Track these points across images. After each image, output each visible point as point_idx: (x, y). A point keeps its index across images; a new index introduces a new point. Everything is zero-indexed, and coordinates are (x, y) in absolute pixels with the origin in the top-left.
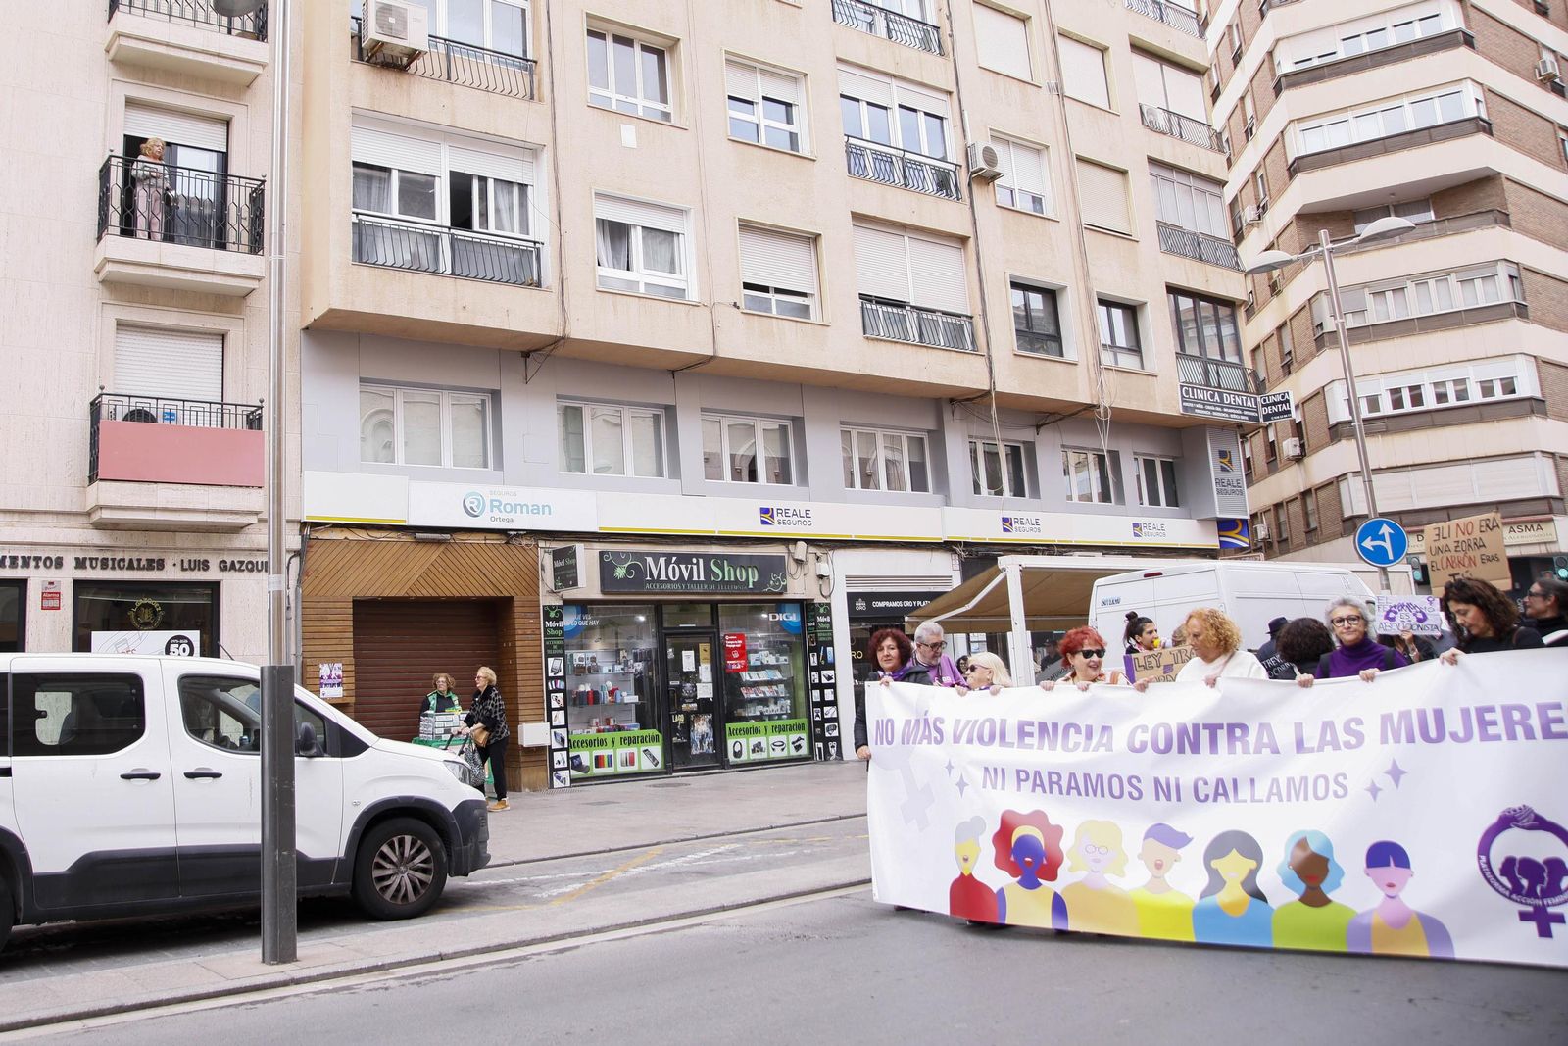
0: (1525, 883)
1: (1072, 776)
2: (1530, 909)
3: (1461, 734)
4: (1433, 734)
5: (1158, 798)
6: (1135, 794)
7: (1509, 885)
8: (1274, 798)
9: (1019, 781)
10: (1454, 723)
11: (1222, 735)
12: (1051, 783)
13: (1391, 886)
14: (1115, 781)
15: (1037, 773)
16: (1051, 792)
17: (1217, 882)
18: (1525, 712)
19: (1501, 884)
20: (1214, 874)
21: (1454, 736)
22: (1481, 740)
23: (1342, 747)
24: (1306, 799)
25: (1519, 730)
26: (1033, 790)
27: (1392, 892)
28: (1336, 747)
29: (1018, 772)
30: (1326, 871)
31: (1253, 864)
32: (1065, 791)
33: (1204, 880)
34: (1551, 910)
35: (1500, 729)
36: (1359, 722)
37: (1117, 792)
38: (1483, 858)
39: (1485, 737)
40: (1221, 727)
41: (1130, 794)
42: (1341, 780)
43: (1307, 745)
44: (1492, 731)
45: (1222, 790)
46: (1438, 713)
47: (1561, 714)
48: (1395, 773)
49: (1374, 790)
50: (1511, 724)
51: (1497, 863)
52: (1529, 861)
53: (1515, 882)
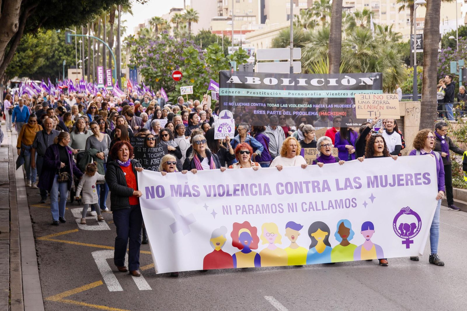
0: (405, 231)
1: (257, 206)
2: (405, 240)
3: (392, 184)
4: (384, 184)
5: (289, 212)
6: (281, 211)
7: (400, 233)
8: (331, 208)
9: (237, 210)
10: (390, 180)
11: (310, 185)
12: (249, 210)
13: (368, 236)
14: (274, 206)
16: (250, 213)
18: (411, 175)
19: (398, 233)
20: (313, 238)
21: (390, 184)
22: (398, 186)
23: (354, 188)
24: (342, 208)
25: (409, 182)
26: (242, 214)
27: (368, 238)
28: (352, 188)
29: (237, 206)
30: (349, 233)
31: (327, 234)
32: (255, 212)
33: (309, 242)
34: (410, 239)
35: (404, 182)
36: (359, 179)
37: (274, 211)
38: (395, 224)
39: (399, 185)
40: (310, 182)
41: (279, 211)
42: (354, 200)
43: (340, 187)
44: (401, 182)
45: (312, 207)
46: (386, 177)
47: (421, 177)
48: (372, 198)
49: (365, 204)
50: (407, 180)
51: (398, 226)
52: (406, 225)
53: (402, 231)
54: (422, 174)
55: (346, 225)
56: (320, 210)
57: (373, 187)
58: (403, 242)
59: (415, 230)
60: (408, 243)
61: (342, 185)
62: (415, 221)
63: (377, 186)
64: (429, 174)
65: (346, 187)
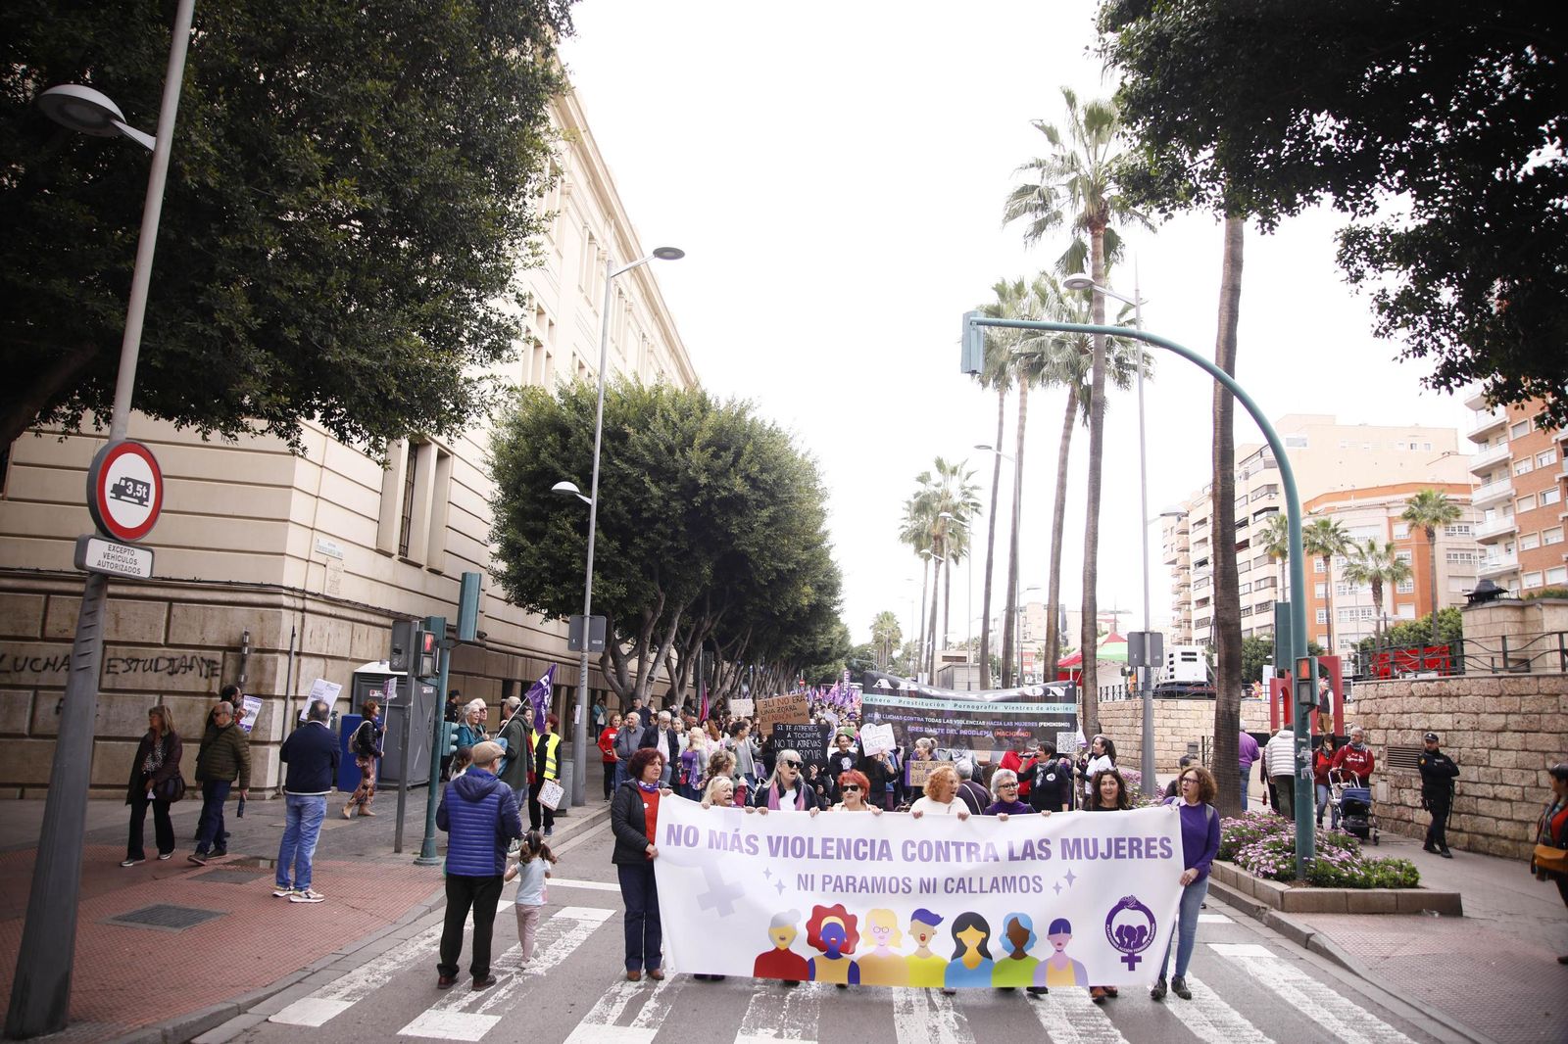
0: (1126, 939)
1: (863, 879)
2: (1127, 955)
3: (1106, 854)
4: (1091, 854)
5: (922, 891)
6: (907, 890)
7: (1119, 942)
8: (995, 890)
9: (824, 883)
10: (1102, 848)
11: (963, 849)
12: (848, 884)
13: (1060, 944)
14: (894, 881)
15: (839, 878)
16: (847, 891)
17: (961, 950)
18: (1139, 841)
19: (1115, 941)
20: (959, 942)
21: (1102, 855)
22: (1116, 858)
23: (1037, 858)
24: (1016, 891)
25: (1135, 852)
26: (834, 890)
27: (1059, 948)
28: (1033, 858)
29: (824, 877)
30: (1027, 938)
31: (984, 935)
32: (857, 890)
33: (953, 947)
34: (1136, 955)
35: (1126, 852)
36: (1048, 842)
37: (894, 889)
38: (1108, 926)
39: (1118, 856)
40: (963, 844)
41: (903, 890)
42: (1037, 879)
43: (1015, 855)
44: (1121, 852)
45: (962, 885)
46: (1095, 841)
47: (1157, 844)
48: (1070, 878)
49: (1057, 888)
50: (1131, 848)
51: (1115, 929)
52: (1129, 928)
53: (1122, 940)
54: (1158, 840)
55: (1023, 924)
56: (976, 892)
57: (1072, 857)
58: (1124, 960)
59: (1145, 938)
60: (1131, 961)
61: (1018, 852)
62: (1146, 922)
63: (1079, 857)
64: (1168, 840)
65: (1024, 856)
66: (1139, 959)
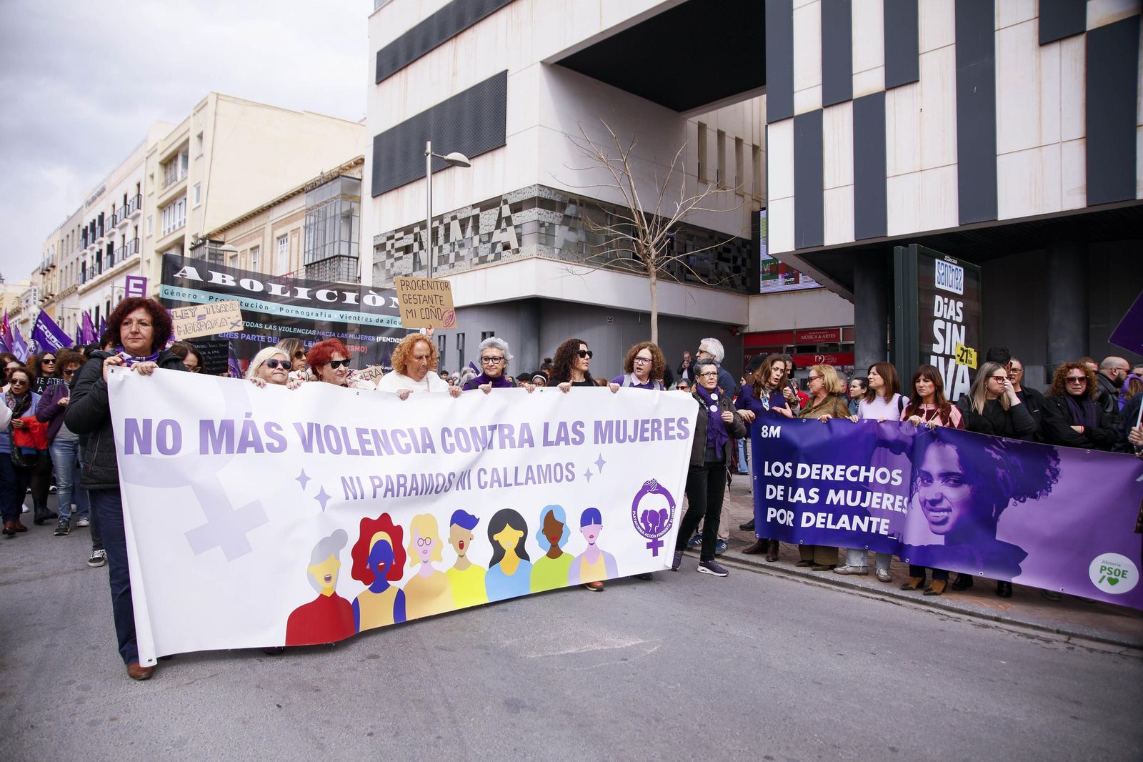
0: (651, 525)
2: (651, 541)
4: (621, 438)
7: (644, 528)
8: (530, 482)
10: (631, 430)
13: (592, 537)
17: (499, 554)
18: (660, 423)
19: (640, 526)
20: (496, 545)
21: (630, 436)
22: (641, 441)
23: (571, 442)
24: (550, 482)
25: (656, 434)
27: (592, 541)
28: (567, 443)
30: (561, 532)
31: (521, 534)
33: (489, 552)
34: (659, 539)
35: (649, 434)
36: (582, 424)
38: (634, 511)
39: (643, 439)
42: (570, 467)
43: (550, 439)
44: (645, 435)
45: (497, 477)
46: (625, 422)
47: (674, 424)
48: (600, 463)
49: (588, 475)
50: (653, 430)
51: (640, 516)
52: (653, 512)
53: (647, 525)
54: (676, 421)
55: (557, 517)
56: (511, 485)
57: (603, 442)
58: (649, 546)
59: (666, 521)
60: (655, 546)
61: (552, 436)
62: (666, 505)
63: (611, 441)
64: (685, 420)
65: (559, 439)
66: (661, 544)
